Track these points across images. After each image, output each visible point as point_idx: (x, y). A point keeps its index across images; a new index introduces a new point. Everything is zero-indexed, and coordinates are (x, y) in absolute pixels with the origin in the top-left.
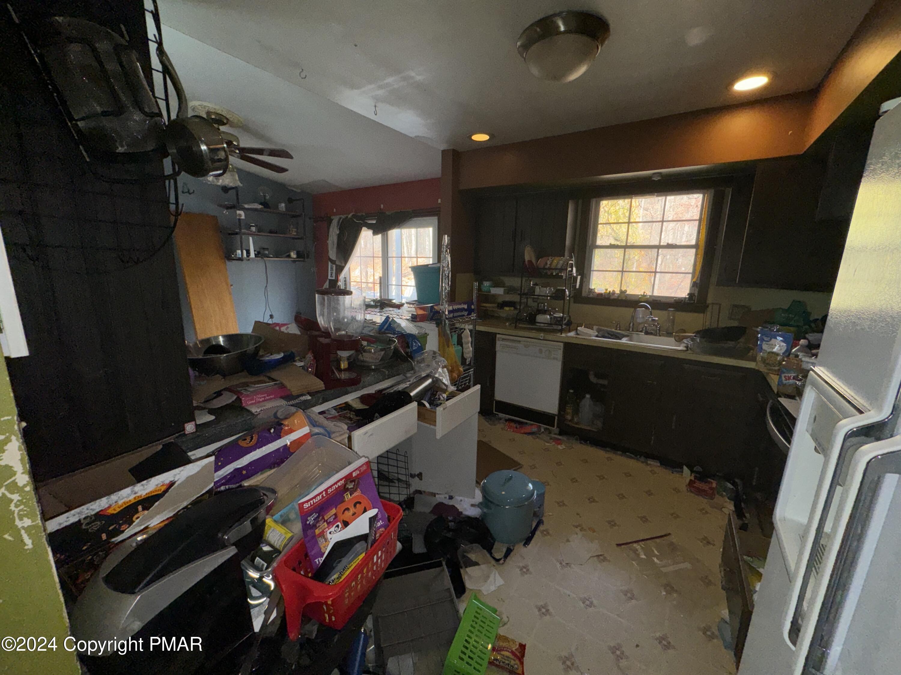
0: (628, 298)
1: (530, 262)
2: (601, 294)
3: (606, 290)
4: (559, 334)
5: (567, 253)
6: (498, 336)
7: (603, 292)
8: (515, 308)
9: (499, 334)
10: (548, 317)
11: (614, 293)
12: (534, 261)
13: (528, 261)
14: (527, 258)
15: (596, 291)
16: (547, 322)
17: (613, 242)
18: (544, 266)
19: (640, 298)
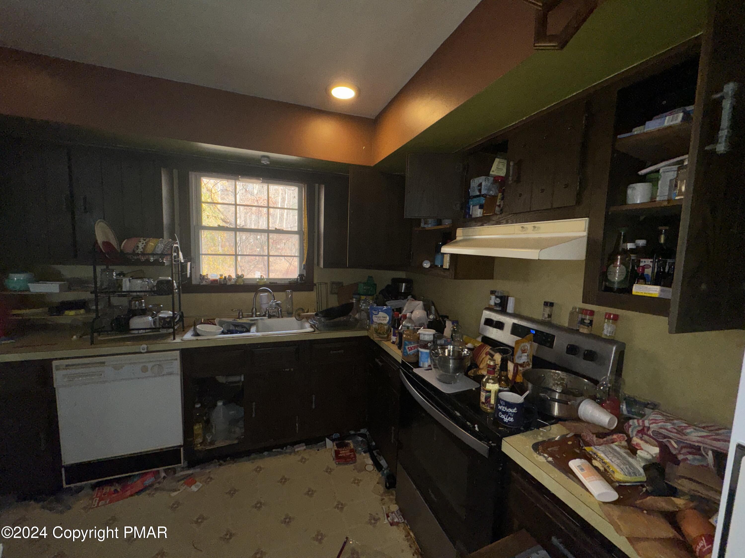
0: (246, 282)
1: (107, 244)
2: (215, 281)
3: (221, 275)
4: (170, 340)
5: (166, 234)
6: (55, 363)
7: (218, 278)
8: (88, 311)
9: (56, 359)
10: (150, 318)
11: (230, 278)
12: (114, 243)
13: (104, 243)
14: (100, 239)
15: (209, 277)
16: (149, 327)
17: (222, 224)
18: (134, 251)
19: (258, 282)
